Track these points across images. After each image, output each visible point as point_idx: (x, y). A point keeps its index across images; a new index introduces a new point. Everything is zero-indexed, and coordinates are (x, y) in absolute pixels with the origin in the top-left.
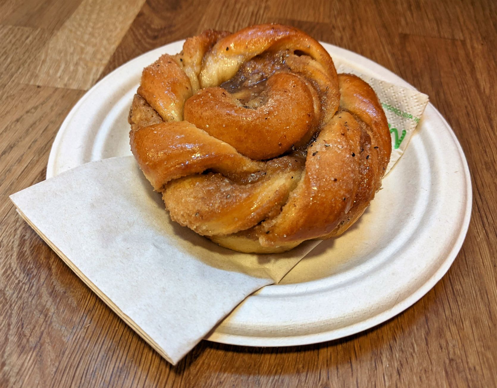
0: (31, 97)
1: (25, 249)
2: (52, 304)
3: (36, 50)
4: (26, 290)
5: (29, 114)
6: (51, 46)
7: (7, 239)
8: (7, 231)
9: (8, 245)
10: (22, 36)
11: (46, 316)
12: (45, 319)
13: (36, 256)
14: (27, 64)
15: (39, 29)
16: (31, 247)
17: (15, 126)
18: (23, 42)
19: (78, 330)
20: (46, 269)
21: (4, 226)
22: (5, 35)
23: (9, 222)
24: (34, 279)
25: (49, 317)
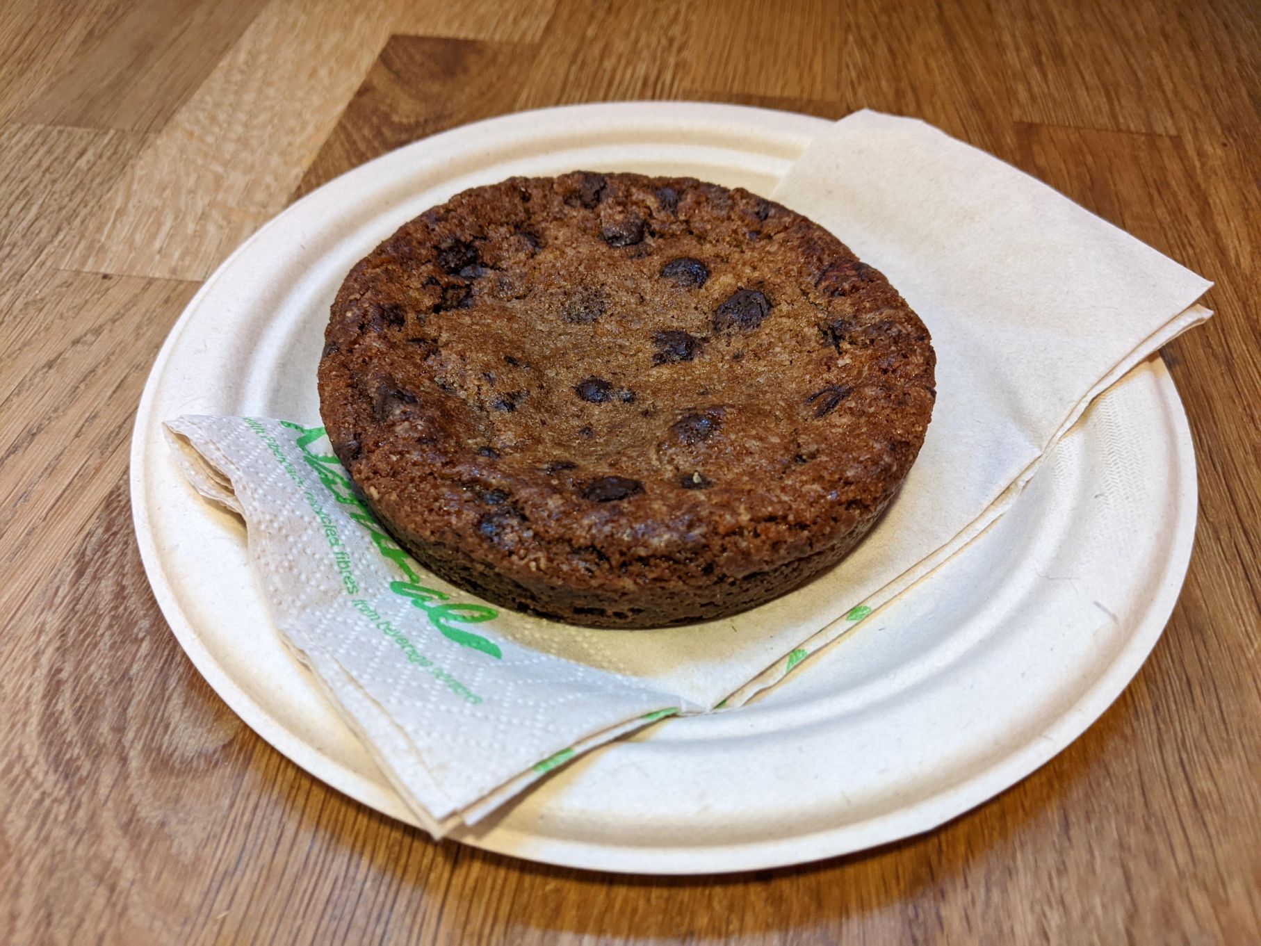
0: (87, 301)
1: (60, 707)
2: (128, 857)
3: (101, 184)
4: (61, 818)
5: (79, 347)
6: (139, 172)
7: (16, 679)
8: (15, 659)
9: (16, 695)
10: (67, 150)
11: (112, 889)
12: (110, 898)
13: (89, 725)
14: (79, 220)
15: (112, 132)
16: (76, 700)
17: (43, 379)
18: (71, 166)
19: (198, 928)
20: (114, 760)
21: (6, 644)
22: (27, 147)
23: (19, 633)
24: (83, 788)
25: (121, 893)
